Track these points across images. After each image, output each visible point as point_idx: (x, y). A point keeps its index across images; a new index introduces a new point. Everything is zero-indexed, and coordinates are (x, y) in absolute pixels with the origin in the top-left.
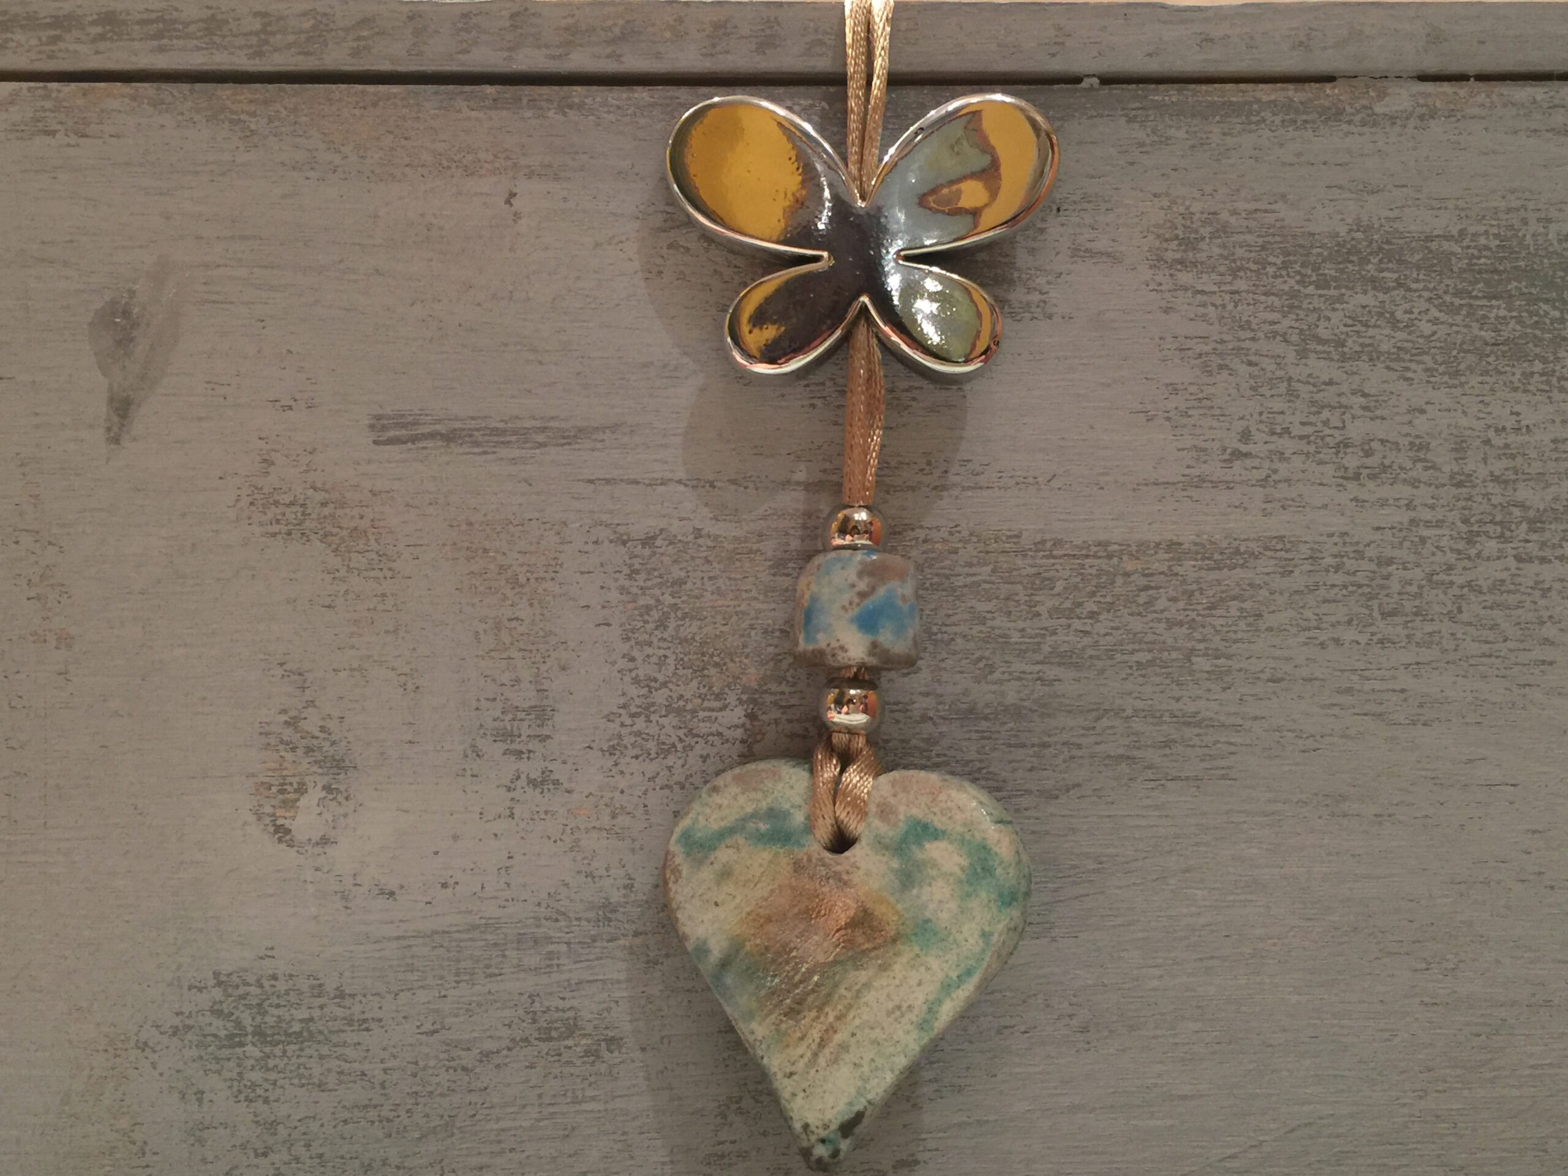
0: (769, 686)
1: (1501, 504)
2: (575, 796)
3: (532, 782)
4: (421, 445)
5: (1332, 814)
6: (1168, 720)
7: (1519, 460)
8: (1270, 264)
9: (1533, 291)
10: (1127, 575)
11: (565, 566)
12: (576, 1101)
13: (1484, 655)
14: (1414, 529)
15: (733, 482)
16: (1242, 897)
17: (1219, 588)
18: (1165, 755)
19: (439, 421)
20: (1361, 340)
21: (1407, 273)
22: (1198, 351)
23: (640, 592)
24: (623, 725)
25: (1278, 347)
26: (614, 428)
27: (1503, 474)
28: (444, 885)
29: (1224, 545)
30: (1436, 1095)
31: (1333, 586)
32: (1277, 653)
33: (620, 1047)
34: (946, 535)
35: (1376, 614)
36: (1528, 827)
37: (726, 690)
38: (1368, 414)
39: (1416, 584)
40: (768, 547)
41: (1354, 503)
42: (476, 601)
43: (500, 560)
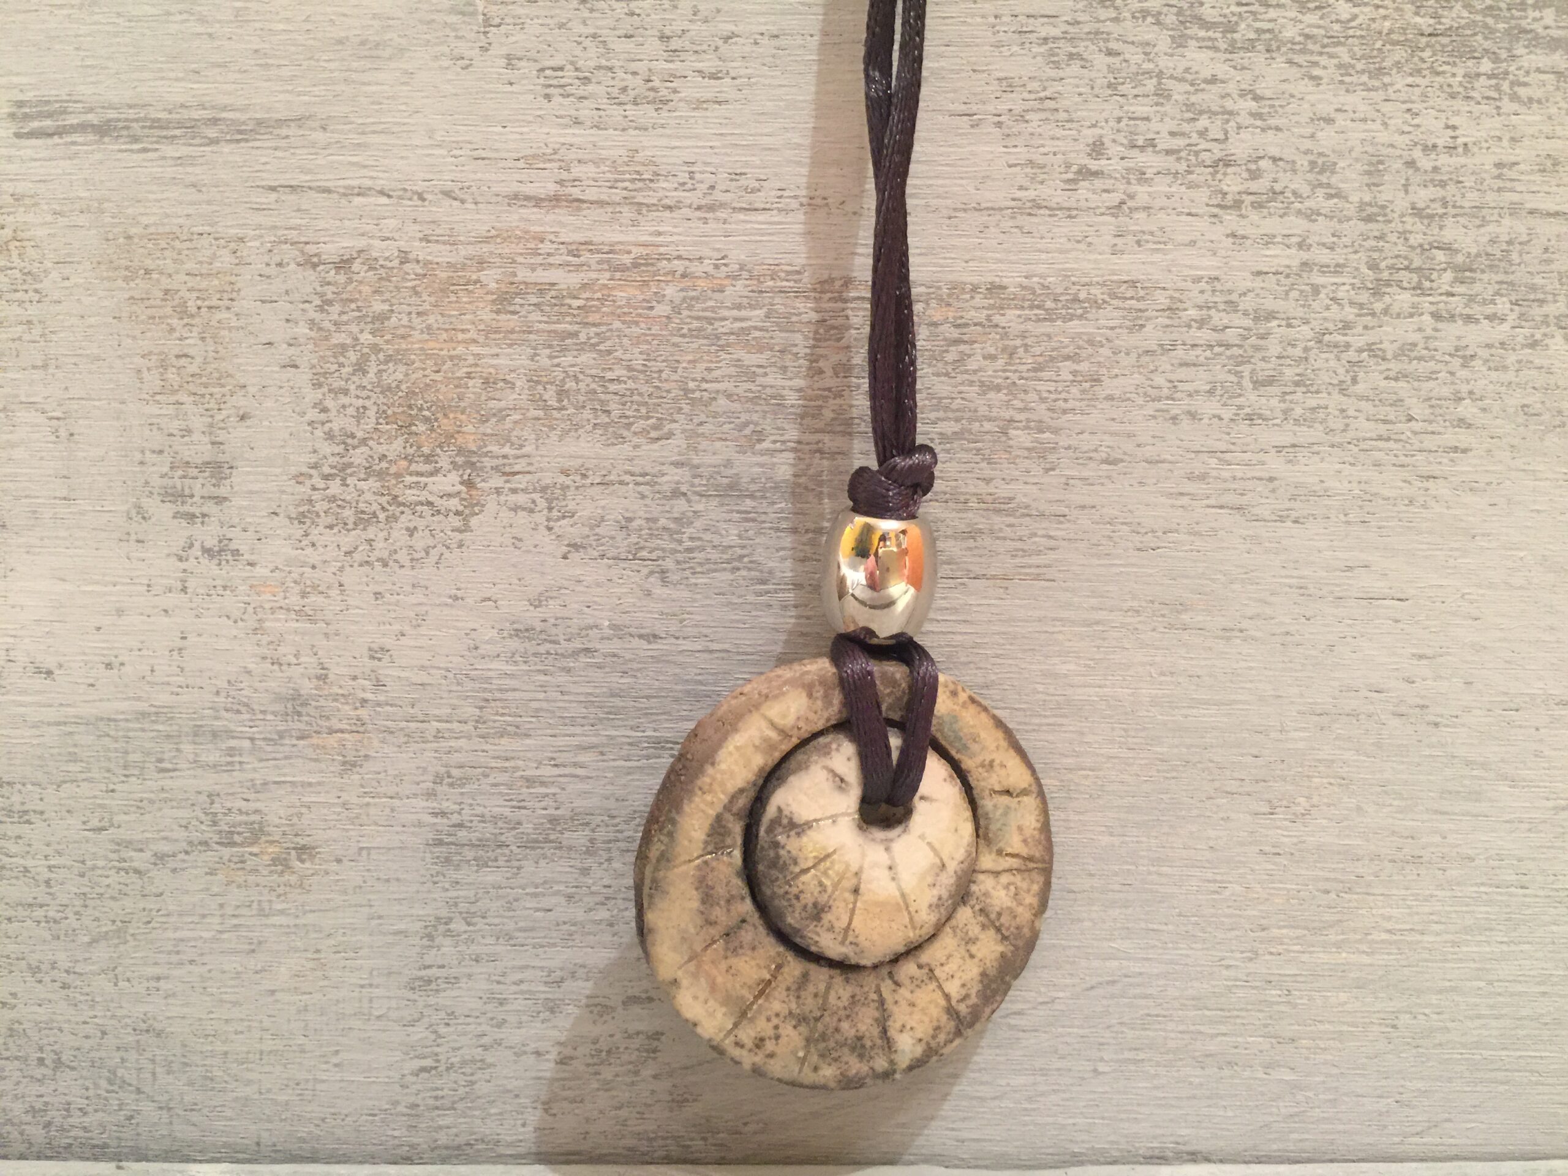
0: (489, 448)
1: (1421, 246)
2: (257, 568)
3: (207, 551)
4: (68, 139)
5: (1171, 626)
6: (975, 506)
7: (1451, 188)
10: (935, 324)
11: (242, 293)
12: (262, 913)
14: (1305, 275)
15: (447, 194)
16: (1051, 720)
17: (1049, 345)
18: (970, 549)
19: (91, 110)
20: (1258, 25)
22: (1043, 34)
23: (333, 328)
24: (314, 489)
25: (1147, 32)
26: (300, 121)
27: (1428, 207)
28: (109, 666)
29: (1059, 290)
30: (1269, 957)
31: (1194, 346)
32: (1115, 427)
33: (312, 857)
34: (710, 269)
35: (1247, 383)
36: (1414, 651)
37: (438, 450)
38: (1259, 123)
39: (1300, 345)
40: (491, 277)
41: (1231, 240)
42: (137, 333)
43: (165, 283)
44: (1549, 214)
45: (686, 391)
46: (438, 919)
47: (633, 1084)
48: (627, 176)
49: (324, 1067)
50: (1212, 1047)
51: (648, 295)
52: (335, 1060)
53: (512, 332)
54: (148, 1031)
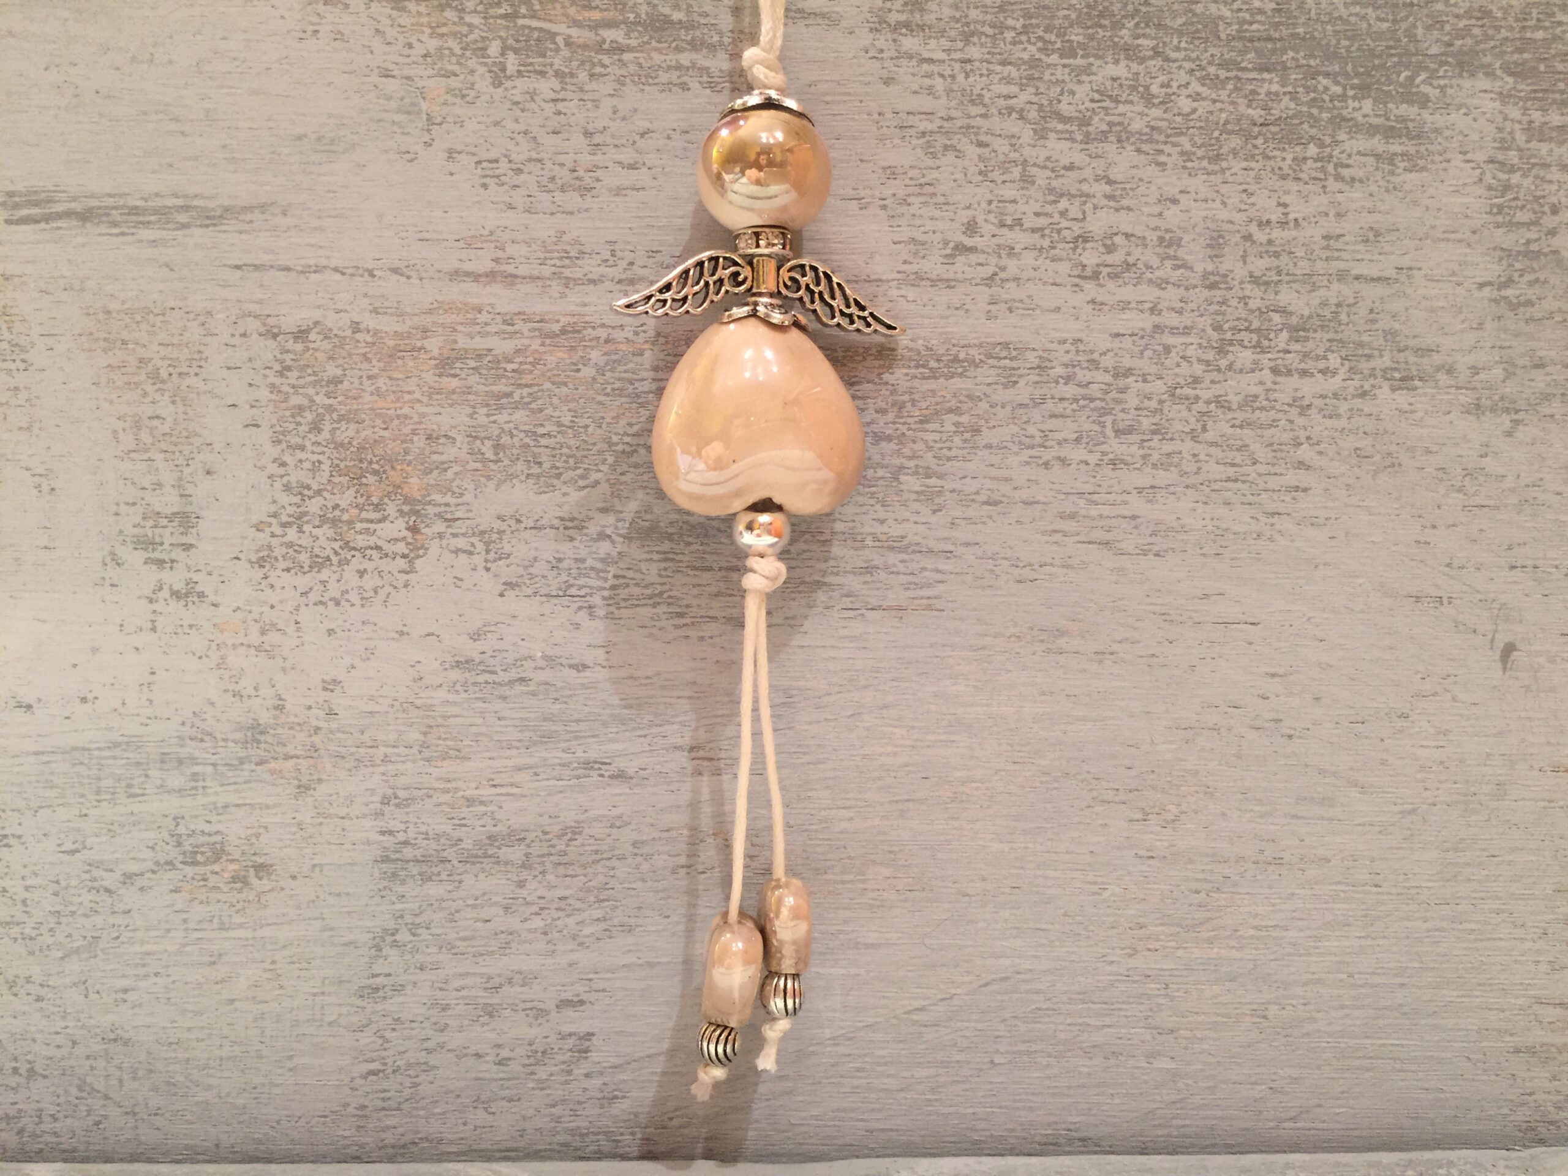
0: (432, 497)
1: (1259, 309)
2: (221, 608)
3: (176, 594)
4: (53, 224)
5: (1049, 651)
6: (871, 544)
7: (1285, 258)
8: (1007, 28)
9: (1312, 63)
11: (210, 361)
12: (222, 928)
13: (1228, 480)
14: (1157, 336)
15: (395, 271)
16: (943, 737)
17: (933, 400)
18: (865, 583)
19: (74, 199)
20: (1108, 118)
21: (1168, 40)
22: (922, 128)
23: (291, 391)
24: (273, 535)
25: (1012, 125)
26: (263, 208)
27: (1264, 275)
28: (84, 700)
29: (941, 351)
30: (1147, 953)
31: (1062, 399)
32: (995, 472)
33: (269, 874)
34: (630, 335)
35: (1109, 431)
36: (1267, 670)
37: (386, 500)
38: (1112, 204)
39: (1156, 398)
40: (434, 345)
41: (1091, 306)
42: (114, 396)
43: (141, 352)
44: (1373, 279)
45: (611, 444)
46: (385, 930)
47: (566, 1082)
48: (556, 254)
49: (279, 1071)
50: (1098, 1038)
51: (575, 359)
52: (289, 1065)
53: (453, 392)
54: (115, 1040)
